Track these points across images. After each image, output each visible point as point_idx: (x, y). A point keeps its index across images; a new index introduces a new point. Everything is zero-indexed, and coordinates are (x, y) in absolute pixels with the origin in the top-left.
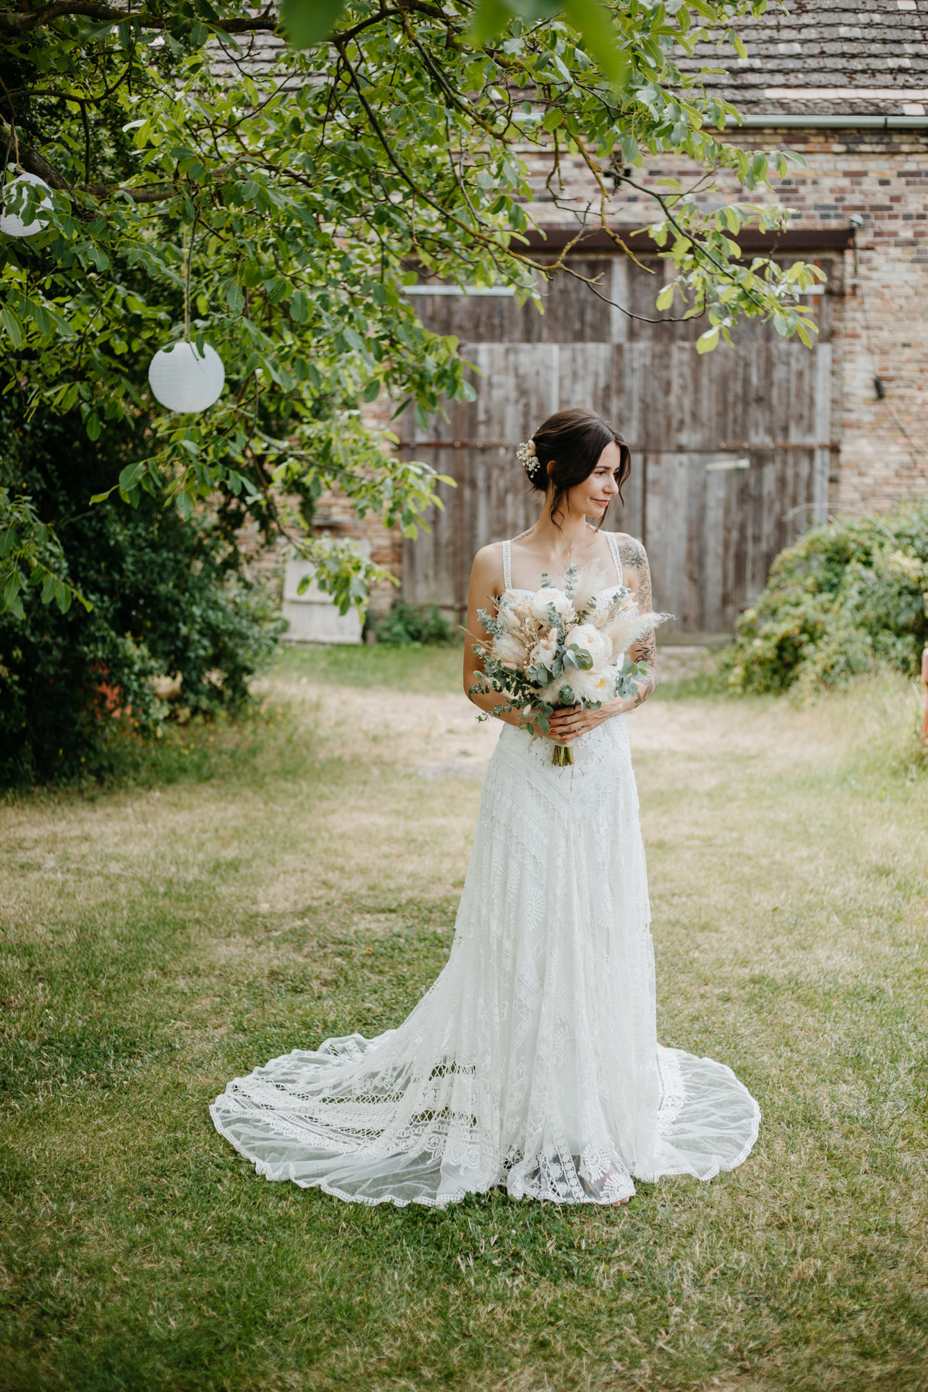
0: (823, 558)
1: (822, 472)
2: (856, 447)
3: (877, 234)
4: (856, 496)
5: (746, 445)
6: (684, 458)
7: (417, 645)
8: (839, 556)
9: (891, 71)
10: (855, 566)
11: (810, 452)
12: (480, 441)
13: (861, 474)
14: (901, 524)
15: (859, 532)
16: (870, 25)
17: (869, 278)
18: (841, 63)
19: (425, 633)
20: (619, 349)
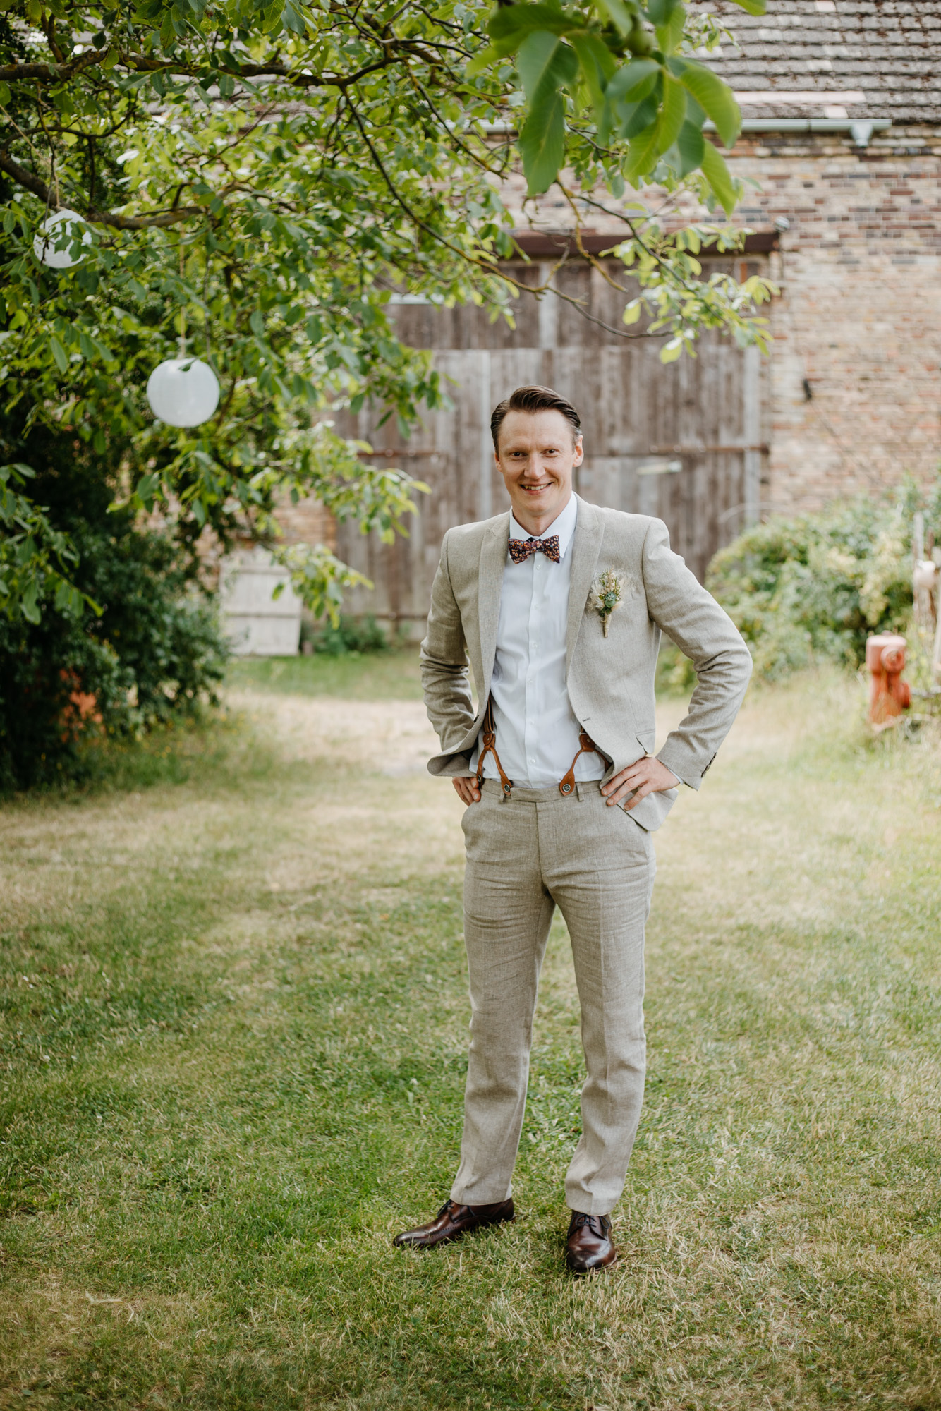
0: (758, 558)
1: (753, 474)
2: (786, 448)
3: (803, 237)
4: (787, 497)
5: (677, 448)
6: (616, 462)
7: (355, 655)
8: (773, 557)
9: (813, 74)
10: (791, 566)
11: (740, 454)
12: (412, 450)
13: (792, 475)
14: (835, 523)
15: (795, 532)
16: (790, 28)
17: (794, 280)
18: (762, 66)
19: (362, 642)
20: (549, 355)
